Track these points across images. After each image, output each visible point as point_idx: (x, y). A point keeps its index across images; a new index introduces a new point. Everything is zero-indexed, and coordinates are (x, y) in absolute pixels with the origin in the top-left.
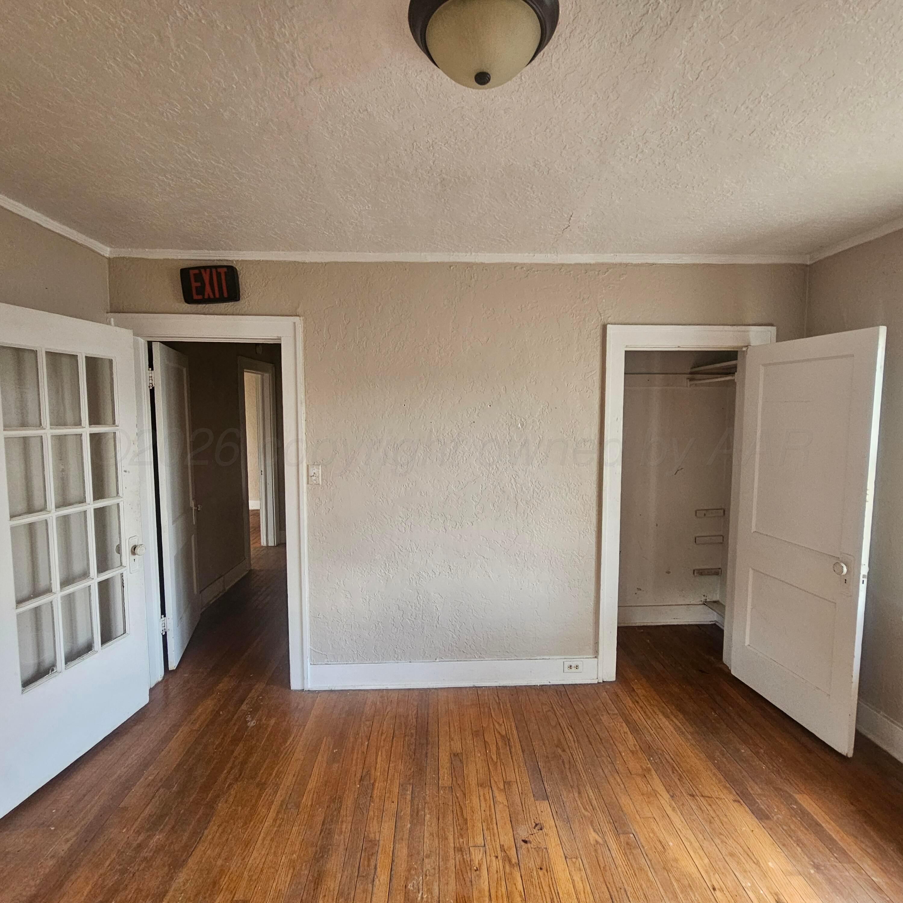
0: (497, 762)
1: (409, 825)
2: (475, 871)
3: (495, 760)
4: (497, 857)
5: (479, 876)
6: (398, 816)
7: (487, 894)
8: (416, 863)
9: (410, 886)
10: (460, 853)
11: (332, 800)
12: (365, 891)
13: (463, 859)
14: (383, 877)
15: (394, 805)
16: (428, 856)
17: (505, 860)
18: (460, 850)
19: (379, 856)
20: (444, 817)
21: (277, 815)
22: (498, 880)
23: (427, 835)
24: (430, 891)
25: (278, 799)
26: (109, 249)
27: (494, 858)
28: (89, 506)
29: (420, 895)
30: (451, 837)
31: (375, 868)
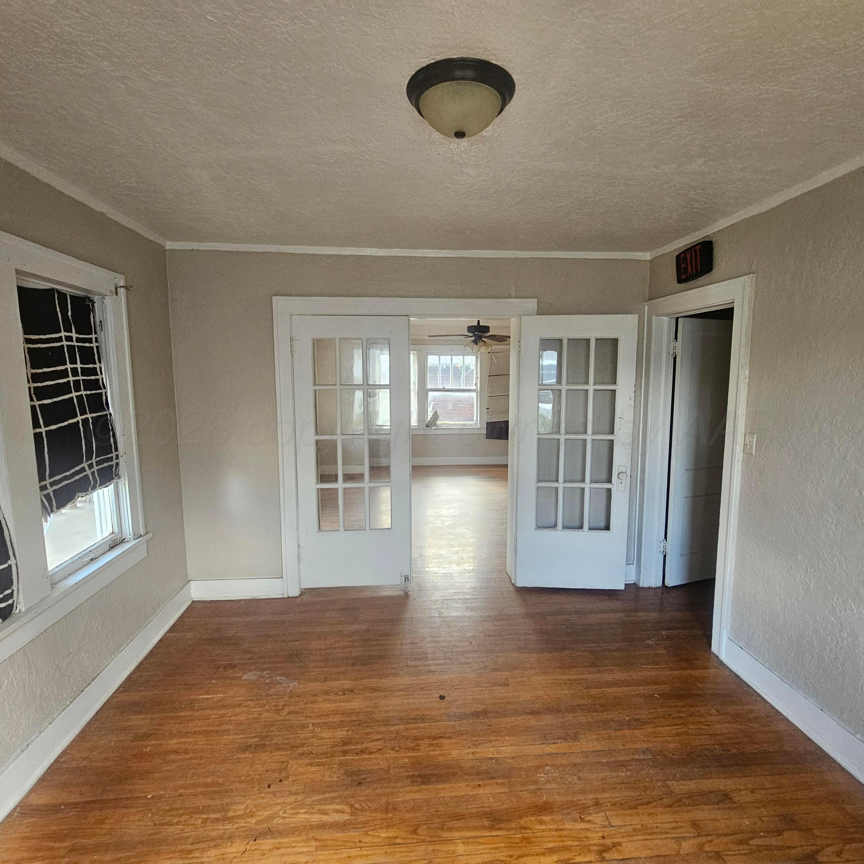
0: (748, 844)
1: (604, 761)
2: (580, 817)
3: (751, 842)
4: (603, 837)
5: (576, 821)
6: (610, 752)
7: (561, 827)
8: (570, 770)
9: (547, 768)
10: (594, 803)
11: (602, 705)
12: (534, 740)
13: (589, 807)
14: (550, 749)
15: (621, 747)
16: (579, 778)
17: (603, 846)
18: (597, 804)
19: (566, 744)
20: (629, 788)
21: (573, 680)
22: (579, 839)
23: (603, 775)
24: (548, 781)
25: (587, 676)
26: (648, 254)
27: (601, 834)
28: (588, 437)
29: (542, 775)
30: (606, 795)
31: (554, 743)
